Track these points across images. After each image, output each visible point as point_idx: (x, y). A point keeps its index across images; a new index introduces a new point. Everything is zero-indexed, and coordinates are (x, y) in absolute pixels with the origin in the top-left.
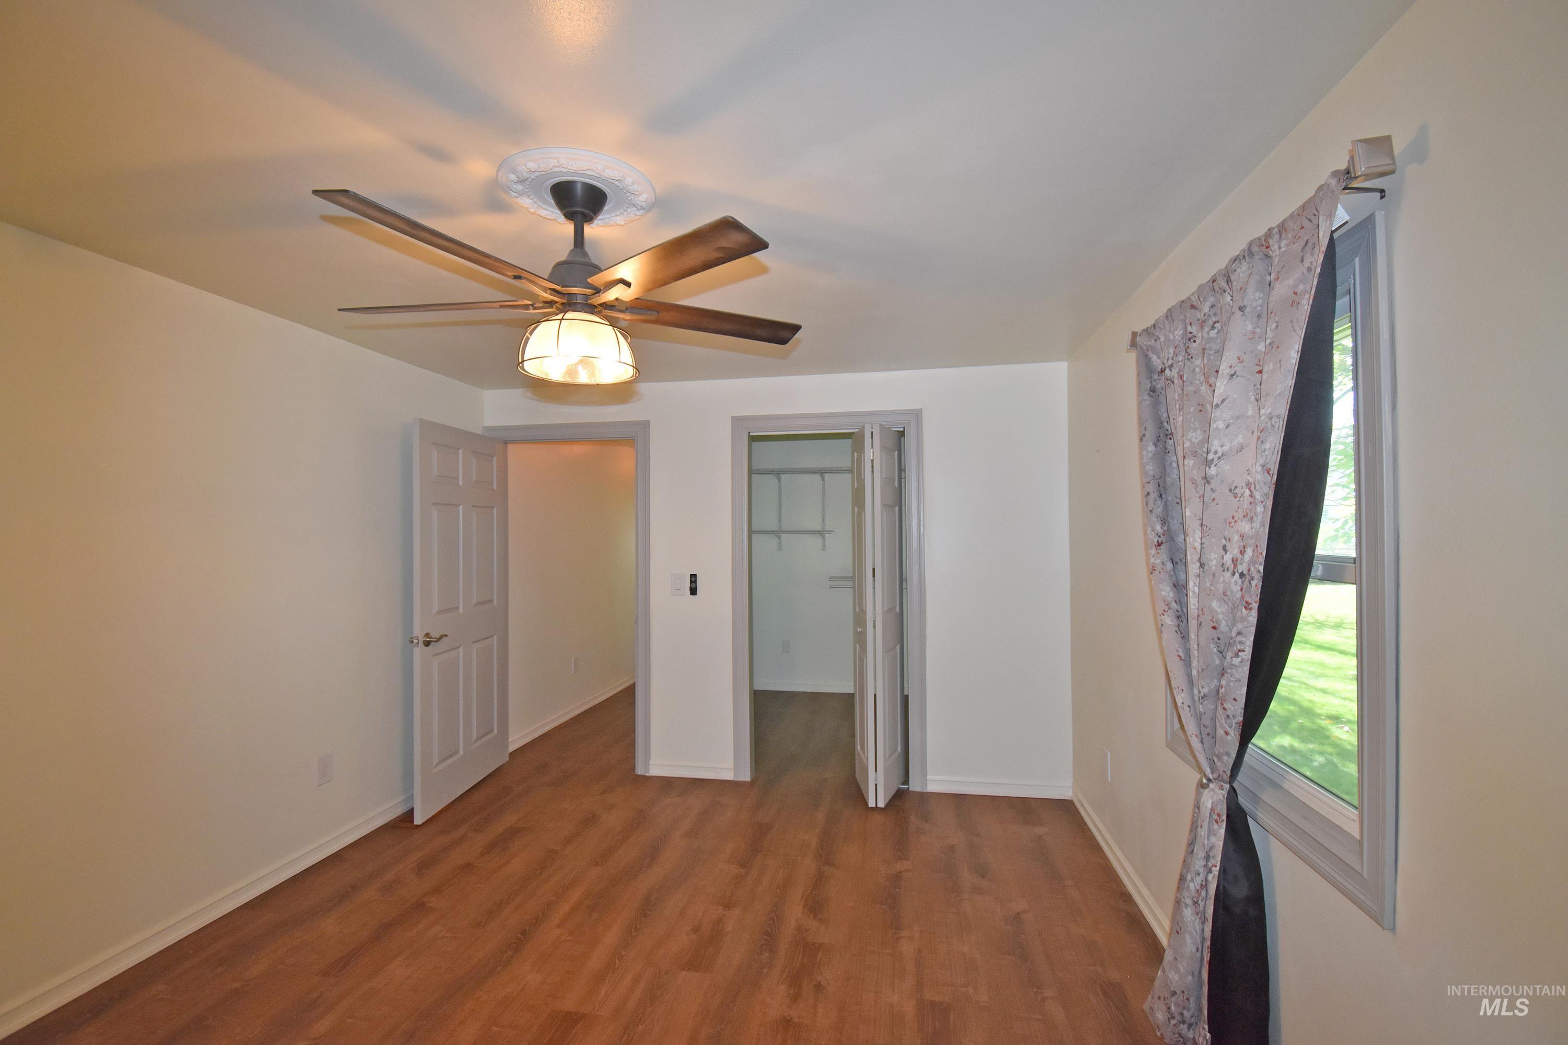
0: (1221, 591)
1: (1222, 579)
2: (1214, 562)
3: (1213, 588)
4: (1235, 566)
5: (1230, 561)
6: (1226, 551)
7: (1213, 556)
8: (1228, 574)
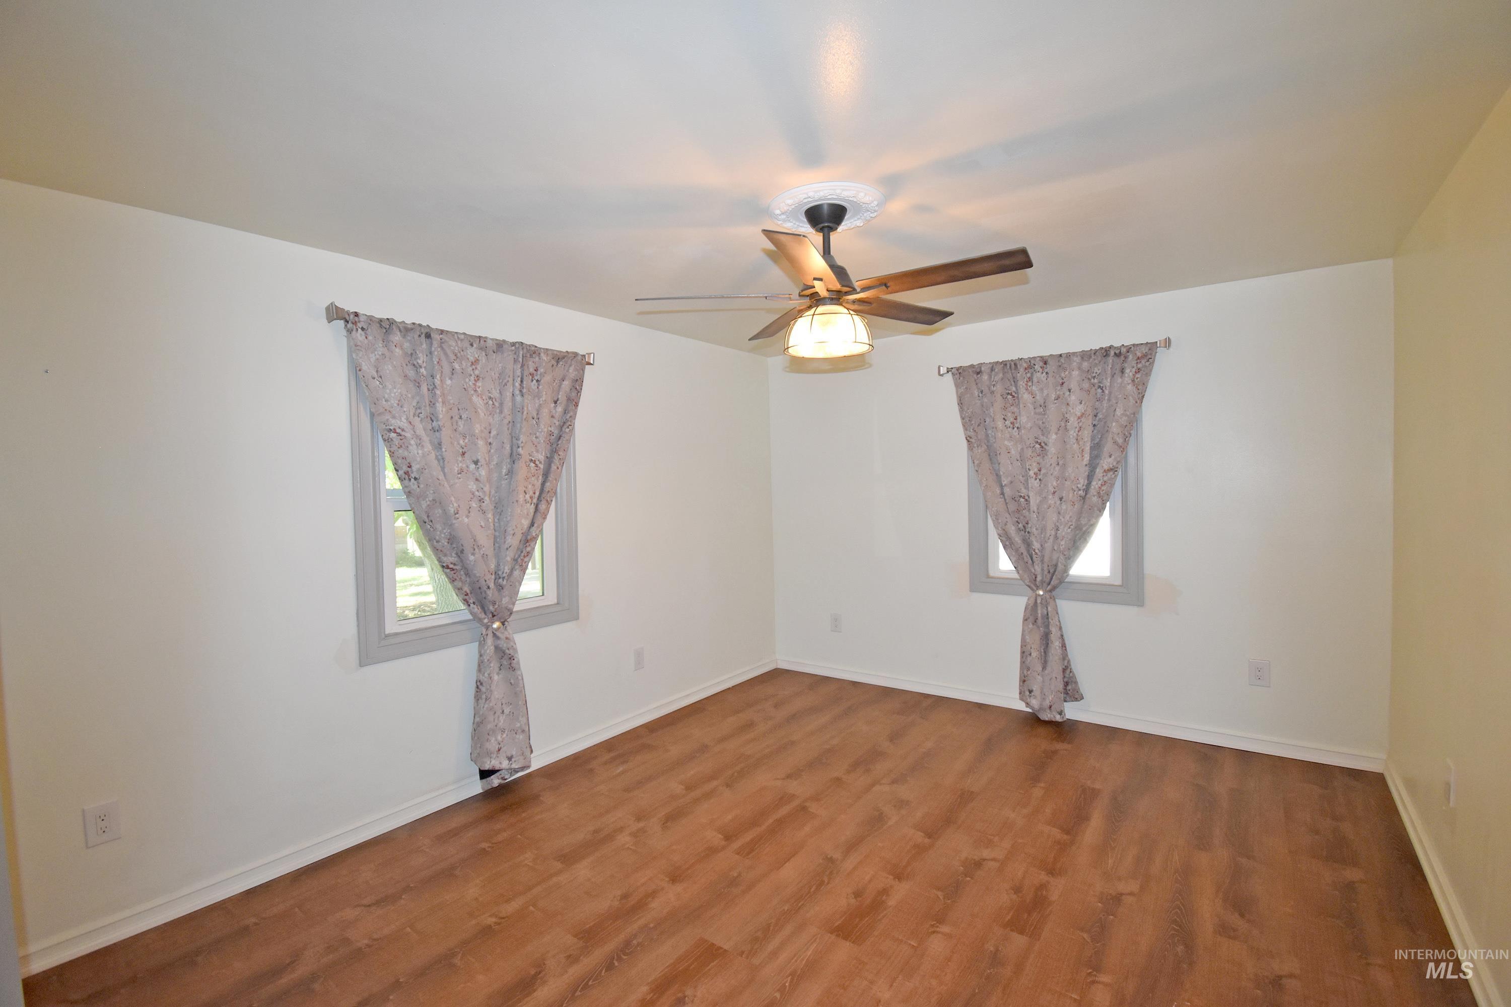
0: (526, 513)
1: (526, 507)
2: (522, 499)
3: (521, 513)
4: (532, 500)
5: (529, 498)
6: (526, 494)
7: (521, 496)
8: (529, 505)
